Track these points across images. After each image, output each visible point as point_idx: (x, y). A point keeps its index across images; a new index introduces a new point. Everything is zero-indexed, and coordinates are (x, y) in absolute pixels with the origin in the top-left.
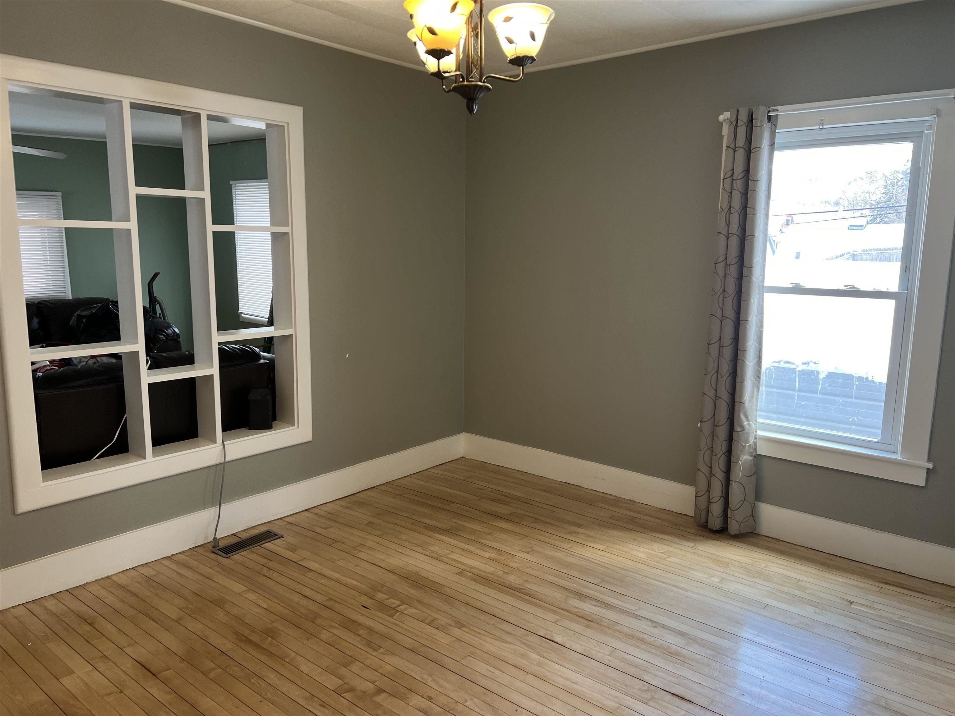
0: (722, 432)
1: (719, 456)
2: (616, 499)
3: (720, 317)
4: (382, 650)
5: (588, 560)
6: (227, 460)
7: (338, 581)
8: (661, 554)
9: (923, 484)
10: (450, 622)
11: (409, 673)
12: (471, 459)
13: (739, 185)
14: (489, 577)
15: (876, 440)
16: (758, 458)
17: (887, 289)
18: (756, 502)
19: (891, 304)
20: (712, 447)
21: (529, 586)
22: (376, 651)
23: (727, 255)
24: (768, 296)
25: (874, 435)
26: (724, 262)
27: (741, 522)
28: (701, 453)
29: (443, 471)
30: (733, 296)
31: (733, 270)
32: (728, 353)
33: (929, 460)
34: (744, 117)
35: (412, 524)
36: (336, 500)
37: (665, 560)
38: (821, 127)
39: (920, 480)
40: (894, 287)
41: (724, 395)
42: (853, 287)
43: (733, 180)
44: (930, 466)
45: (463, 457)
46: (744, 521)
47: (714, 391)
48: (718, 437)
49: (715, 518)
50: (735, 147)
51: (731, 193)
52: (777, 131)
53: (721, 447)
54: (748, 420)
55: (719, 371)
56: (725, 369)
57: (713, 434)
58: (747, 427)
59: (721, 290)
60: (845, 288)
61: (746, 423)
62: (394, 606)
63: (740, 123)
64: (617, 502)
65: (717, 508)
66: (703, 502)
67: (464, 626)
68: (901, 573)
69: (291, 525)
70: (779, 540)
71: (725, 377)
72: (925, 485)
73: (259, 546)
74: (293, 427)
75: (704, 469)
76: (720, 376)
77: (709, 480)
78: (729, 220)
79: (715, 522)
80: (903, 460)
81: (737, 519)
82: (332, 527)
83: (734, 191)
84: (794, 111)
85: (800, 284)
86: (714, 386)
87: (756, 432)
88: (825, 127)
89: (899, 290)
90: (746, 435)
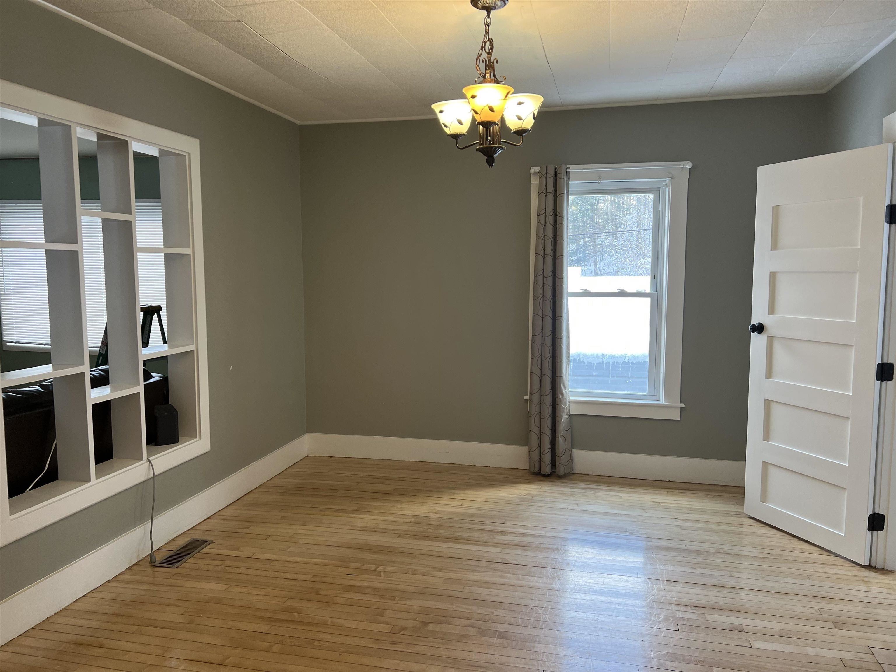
0: (548, 400)
1: (547, 418)
2: (460, 466)
3: (541, 315)
4: (397, 599)
5: (482, 509)
6: (156, 474)
7: (305, 563)
8: (526, 497)
9: (679, 419)
10: (429, 569)
11: (434, 607)
12: (316, 456)
13: (551, 219)
14: (425, 535)
15: (645, 394)
16: (571, 415)
17: (645, 291)
18: (572, 450)
19: (648, 300)
20: (541, 412)
21: (459, 534)
22: (394, 600)
23: (544, 270)
24: (570, 298)
25: (644, 390)
26: (542, 275)
27: (565, 465)
28: (533, 418)
29: (300, 469)
30: (550, 300)
31: (550, 281)
32: (548, 341)
33: (681, 402)
34: (551, 172)
35: (321, 511)
36: (228, 506)
37: (531, 499)
38: (599, 181)
39: (676, 416)
40: (648, 289)
41: (548, 372)
42: (623, 290)
43: (546, 216)
44: (683, 406)
45: (308, 456)
46: (567, 464)
47: (540, 370)
48: (545, 404)
49: (547, 465)
50: (546, 193)
51: (545, 226)
52: (570, 182)
53: (547, 411)
54: (565, 389)
55: (543, 355)
56: (548, 353)
57: (541, 403)
58: (565, 394)
59: (541, 296)
60: (618, 291)
61: (564, 391)
62: (373, 569)
63: (549, 176)
64: (462, 468)
65: (547, 458)
66: (535, 455)
67: (441, 569)
68: (669, 481)
69: (208, 531)
70: (588, 475)
71: (548, 359)
72: (680, 419)
73: (198, 552)
74: (196, 440)
75: (536, 430)
76: (544, 358)
77: (539, 437)
78: (544, 245)
79: (547, 469)
80: (666, 404)
81: (563, 463)
82: (251, 526)
83: (547, 224)
84: (583, 169)
85: (588, 290)
86: (540, 367)
87: (569, 397)
88: (602, 181)
89: (651, 291)
90: (565, 400)
